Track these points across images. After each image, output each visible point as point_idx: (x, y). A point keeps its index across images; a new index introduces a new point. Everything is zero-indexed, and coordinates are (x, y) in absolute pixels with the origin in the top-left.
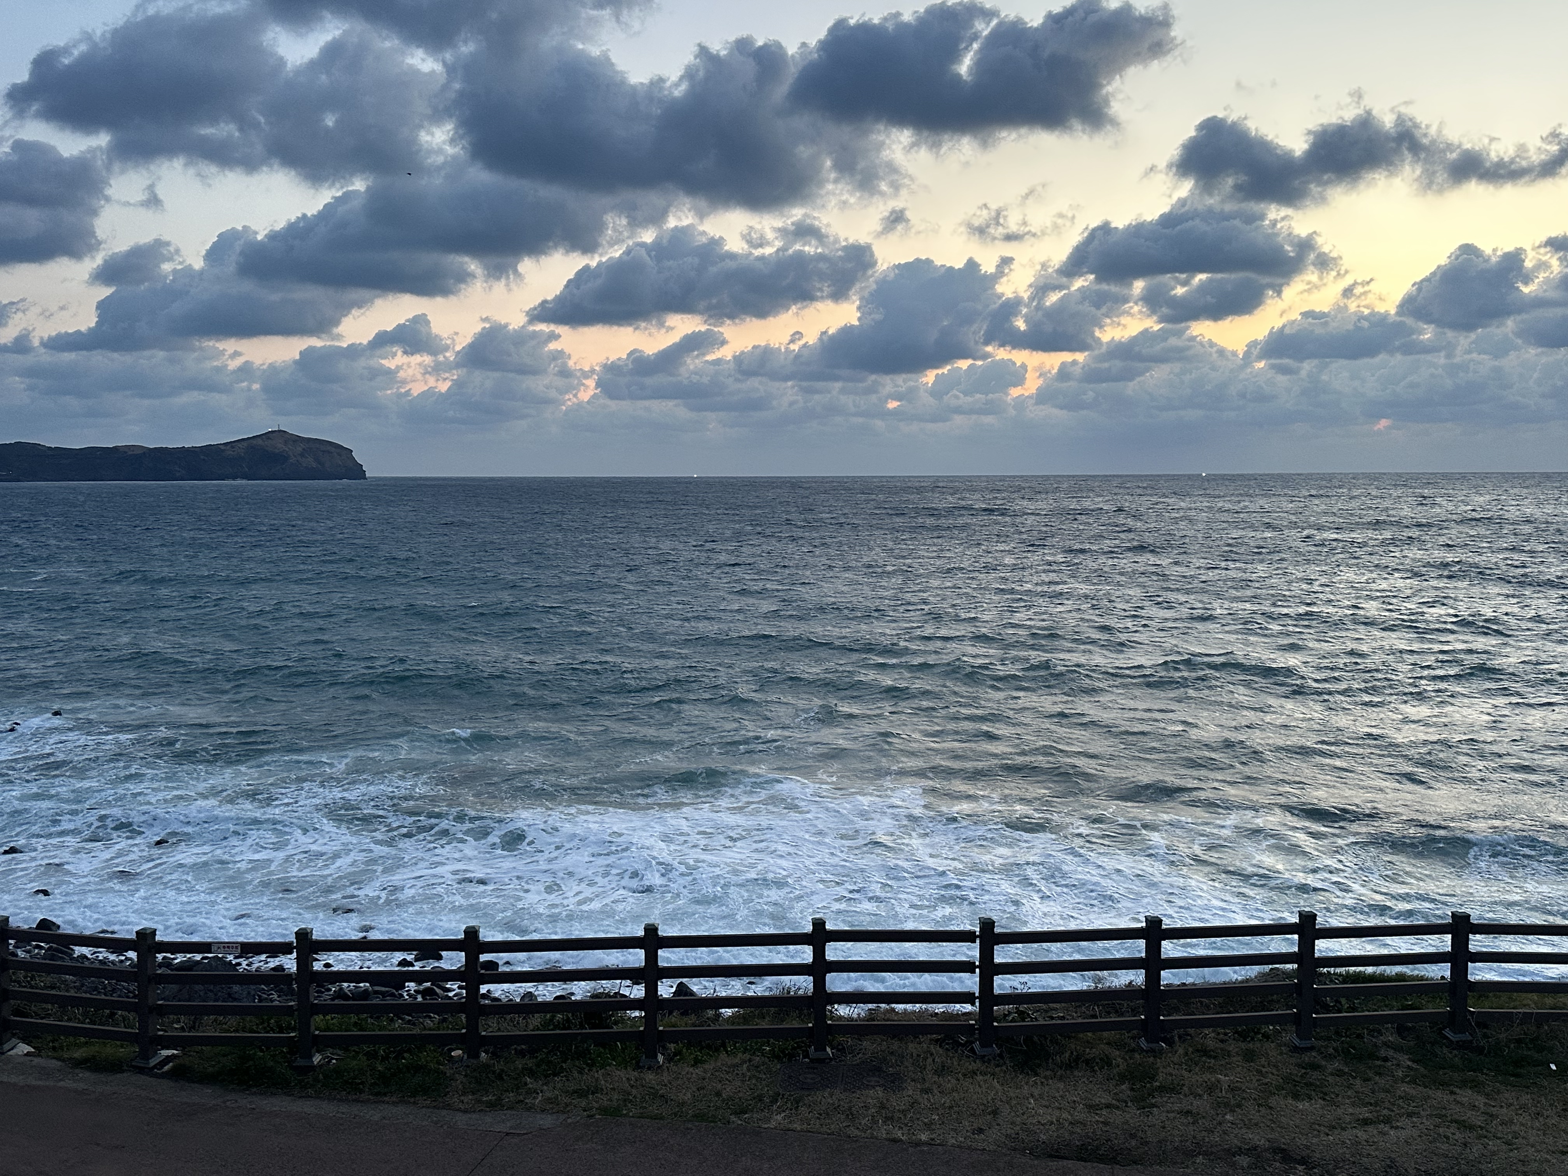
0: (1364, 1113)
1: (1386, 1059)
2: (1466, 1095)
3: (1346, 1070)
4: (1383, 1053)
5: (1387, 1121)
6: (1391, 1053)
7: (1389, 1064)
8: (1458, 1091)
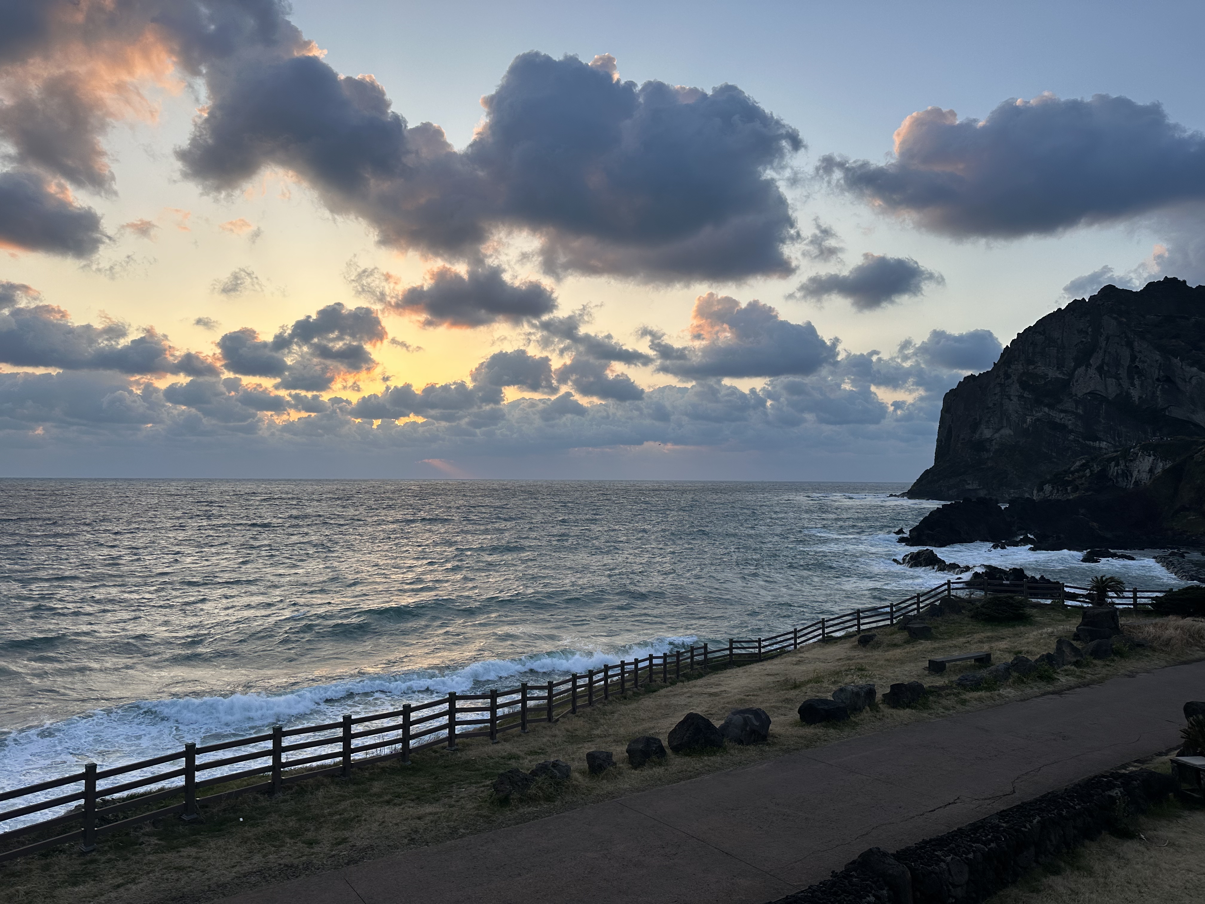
0: (120, 880)
1: (143, 843)
2: (186, 851)
3: (114, 857)
4: (141, 840)
5: (133, 881)
6: (146, 838)
7: (144, 845)
8: (182, 849)
